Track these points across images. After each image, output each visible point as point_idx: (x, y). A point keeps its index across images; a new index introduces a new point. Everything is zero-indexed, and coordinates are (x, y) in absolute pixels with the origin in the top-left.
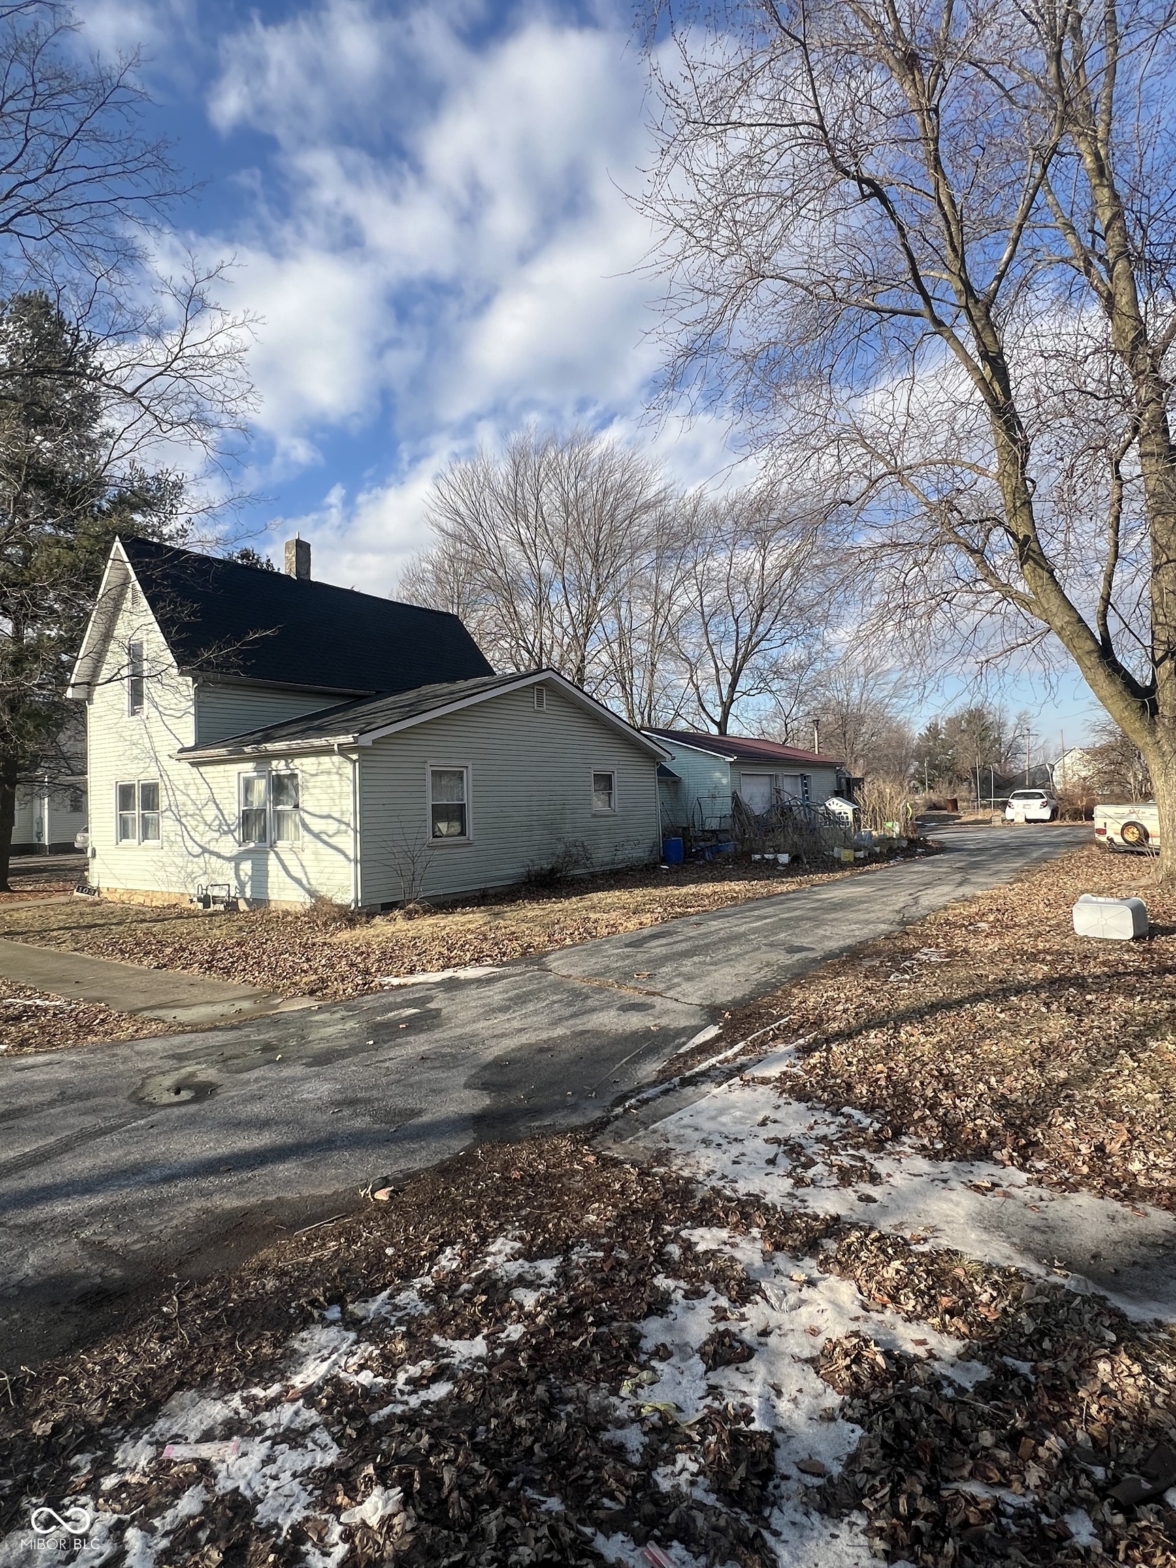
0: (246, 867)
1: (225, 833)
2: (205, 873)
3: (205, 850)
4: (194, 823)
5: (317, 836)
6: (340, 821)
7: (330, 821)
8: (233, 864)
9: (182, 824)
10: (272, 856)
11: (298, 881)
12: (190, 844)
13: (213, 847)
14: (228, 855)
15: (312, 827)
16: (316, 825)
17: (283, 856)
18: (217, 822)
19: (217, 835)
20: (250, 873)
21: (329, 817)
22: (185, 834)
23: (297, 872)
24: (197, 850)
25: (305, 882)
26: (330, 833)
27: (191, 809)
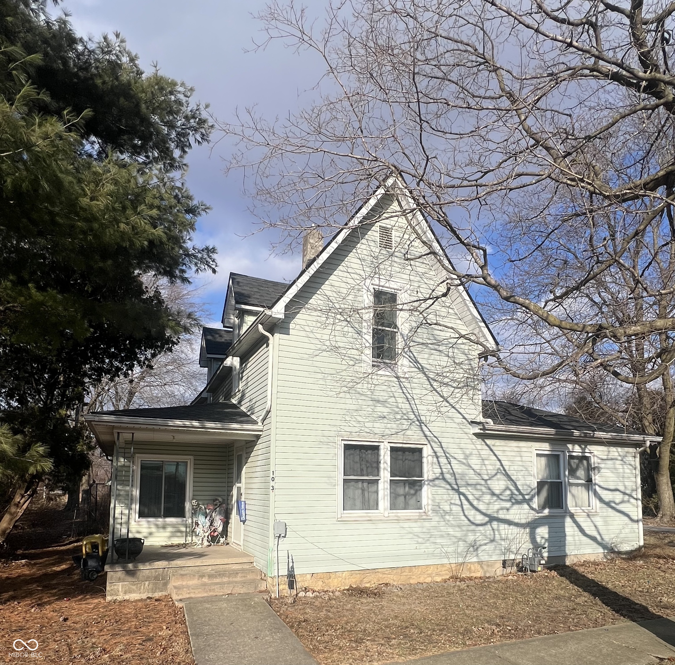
0: (543, 532)
1: (518, 502)
2: (493, 541)
3: (492, 519)
4: (478, 493)
5: (608, 504)
6: (624, 493)
7: (618, 493)
8: (528, 530)
9: (460, 493)
10: (568, 521)
11: (593, 539)
12: (471, 513)
13: (502, 515)
14: (523, 521)
15: (603, 497)
16: (607, 496)
17: (578, 519)
18: (508, 492)
19: (508, 505)
20: (546, 536)
21: (617, 490)
22: (465, 502)
23: (590, 530)
24: (480, 518)
25: (599, 538)
26: (617, 501)
27: (473, 478)
